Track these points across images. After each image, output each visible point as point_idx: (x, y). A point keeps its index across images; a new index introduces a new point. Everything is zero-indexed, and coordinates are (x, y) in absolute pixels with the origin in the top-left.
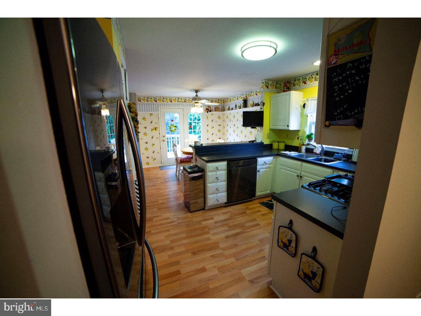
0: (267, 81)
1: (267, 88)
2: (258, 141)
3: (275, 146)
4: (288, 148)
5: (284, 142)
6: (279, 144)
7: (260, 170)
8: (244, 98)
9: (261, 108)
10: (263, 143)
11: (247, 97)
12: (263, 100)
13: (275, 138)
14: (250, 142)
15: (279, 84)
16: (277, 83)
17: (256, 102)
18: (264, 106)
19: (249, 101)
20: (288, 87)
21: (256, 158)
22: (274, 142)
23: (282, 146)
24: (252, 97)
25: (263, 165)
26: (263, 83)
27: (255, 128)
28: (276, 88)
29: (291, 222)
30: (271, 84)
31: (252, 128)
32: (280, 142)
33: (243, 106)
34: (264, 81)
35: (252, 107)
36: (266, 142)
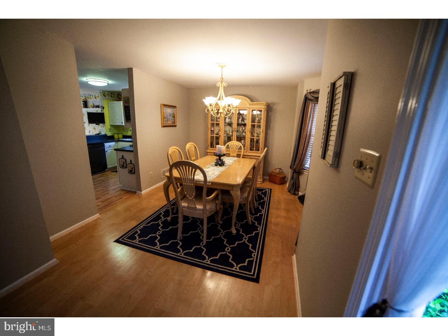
0: (103, 92)
1: (104, 97)
2: (103, 133)
3: (116, 136)
4: (125, 137)
5: (122, 134)
6: (118, 136)
7: (108, 151)
8: (84, 99)
9: (102, 111)
10: (107, 135)
11: (86, 99)
12: (102, 104)
13: (115, 131)
14: (96, 134)
15: (113, 94)
16: (111, 94)
17: (96, 104)
18: (104, 109)
19: (89, 103)
20: (120, 98)
21: (103, 143)
22: (115, 134)
23: (121, 136)
24: (92, 100)
25: (109, 147)
26: (101, 93)
27: (99, 124)
28: (111, 97)
29: (123, 156)
30: (107, 94)
31: (96, 124)
32: (119, 134)
33: (83, 106)
34: (101, 92)
35: (93, 108)
36: (109, 134)
